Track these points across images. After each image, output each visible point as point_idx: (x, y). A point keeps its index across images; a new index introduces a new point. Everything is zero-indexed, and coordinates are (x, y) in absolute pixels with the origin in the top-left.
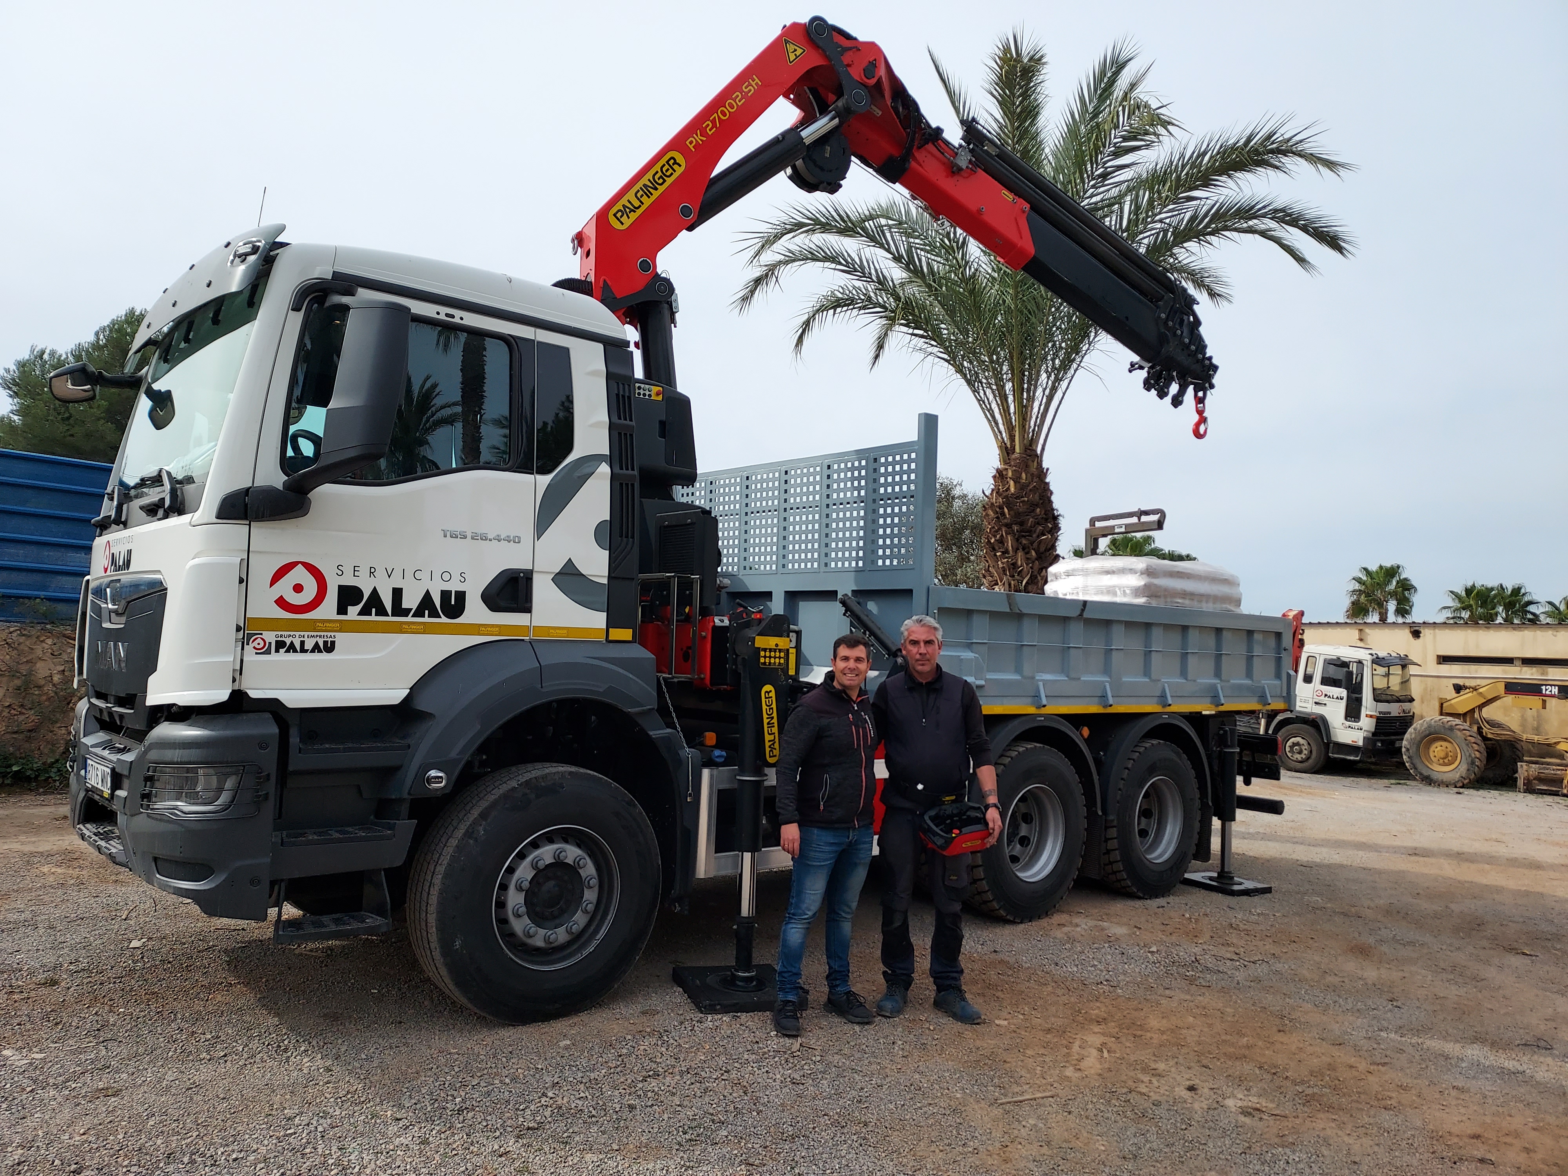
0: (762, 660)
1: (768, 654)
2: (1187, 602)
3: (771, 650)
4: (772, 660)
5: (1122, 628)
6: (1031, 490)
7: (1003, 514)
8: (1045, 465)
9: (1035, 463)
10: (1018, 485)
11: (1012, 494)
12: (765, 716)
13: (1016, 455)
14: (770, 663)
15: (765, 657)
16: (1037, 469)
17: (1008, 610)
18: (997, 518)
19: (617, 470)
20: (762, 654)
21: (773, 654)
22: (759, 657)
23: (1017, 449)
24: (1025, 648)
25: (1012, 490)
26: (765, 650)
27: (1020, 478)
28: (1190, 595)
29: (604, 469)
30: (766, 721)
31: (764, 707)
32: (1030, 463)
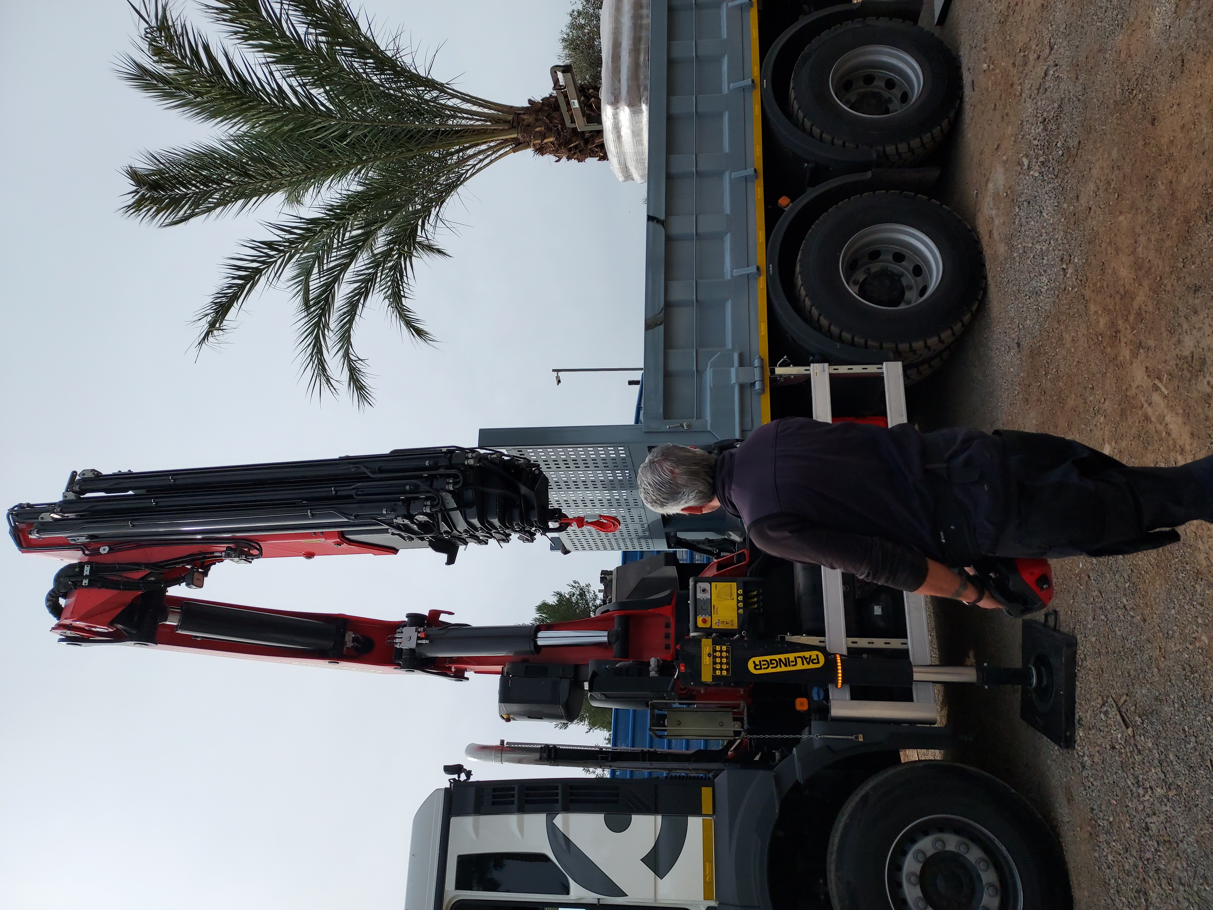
0: (724, 673)
1: (718, 667)
2: (643, 47)
3: (715, 663)
4: (724, 660)
5: (675, 99)
6: (551, 122)
7: (576, 147)
8: (526, 104)
9: (525, 117)
10: (547, 135)
11: (557, 139)
12: (778, 669)
13: (520, 137)
14: (727, 664)
15: (721, 669)
16: (530, 114)
17: (662, 327)
18: (580, 151)
19: (559, 805)
20: (718, 673)
21: (718, 660)
22: (721, 677)
23: (515, 136)
24: (699, 298)
25: (552, 139)
26: (715, 670)
27: (540, 132)
28: (636, 41)
29: (559, 820)
30: (784, 669)
31: (770, 670)
32: (525, 123)
